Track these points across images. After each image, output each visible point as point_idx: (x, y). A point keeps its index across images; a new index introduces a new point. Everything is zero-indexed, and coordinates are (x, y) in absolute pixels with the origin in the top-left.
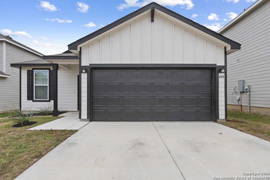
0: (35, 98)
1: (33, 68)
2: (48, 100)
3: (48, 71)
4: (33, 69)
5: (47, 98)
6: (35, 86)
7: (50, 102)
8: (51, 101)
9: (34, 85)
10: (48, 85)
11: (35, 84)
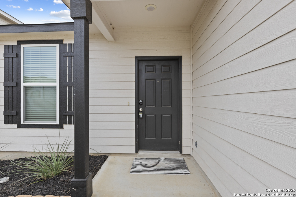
0: (26, 119)
1: (18, 41)
2: (57, 123)
3: (57, 45)
4: (20, 42)
5: (55, 120)
6: (25, 87)
7: (61, 130)
8: (65, 126)
9: (23, 84)
10: (57, 84)
11: (24, 82)
